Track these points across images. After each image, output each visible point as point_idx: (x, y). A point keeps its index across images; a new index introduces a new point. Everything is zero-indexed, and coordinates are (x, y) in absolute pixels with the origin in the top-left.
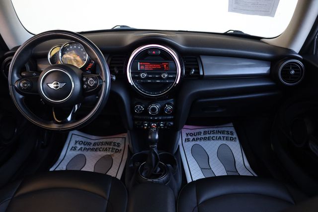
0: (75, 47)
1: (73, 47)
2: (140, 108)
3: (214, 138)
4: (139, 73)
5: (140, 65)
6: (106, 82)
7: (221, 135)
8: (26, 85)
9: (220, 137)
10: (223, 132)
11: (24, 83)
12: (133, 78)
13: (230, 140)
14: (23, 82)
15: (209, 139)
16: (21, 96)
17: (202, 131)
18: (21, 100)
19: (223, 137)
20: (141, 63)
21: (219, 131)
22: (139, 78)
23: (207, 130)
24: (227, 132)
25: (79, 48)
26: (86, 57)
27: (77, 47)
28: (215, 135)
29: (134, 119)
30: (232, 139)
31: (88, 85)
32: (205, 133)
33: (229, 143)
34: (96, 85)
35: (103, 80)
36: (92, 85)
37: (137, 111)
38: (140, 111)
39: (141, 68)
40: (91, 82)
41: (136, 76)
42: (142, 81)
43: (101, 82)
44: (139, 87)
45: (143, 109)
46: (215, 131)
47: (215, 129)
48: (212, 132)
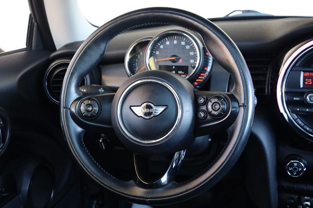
0: (175, 42)
1: (172, 43)
4: (302, 94)
8: (90, 109)
11: (89, 105)
12: (290, 103)
14: (86, 102)
16: (79, 129)
18: (79, 136)
25: (183, 43)
26: (195, 60)
27: (179, 43)
31: (207, 112)
35: (240, 103)
36: (216, 113)
37: (291, 172)
38: (298, 173)
39: (306, 83)
40: (216, 106)
41: (295, 99)
42: (307, 110)
43: (236, 108)
44: (300, 122)
45: (305, 170)
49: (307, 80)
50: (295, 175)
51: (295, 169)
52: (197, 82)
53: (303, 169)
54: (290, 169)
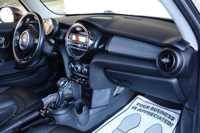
3: (156, 116)
7: (163, 116)
9: (161, 117)
10: (166, 114)
13: (168, 124)
15: (151, 114)
17: (151, 106)
19: (164, 118)
21: (163, 112)
23: (155, 107)
24: (169, 116)
28: (158, 114)
30: (169, 123)
32: (152, 109)
33: (165, 126)
46: (160, 110)
47: (161, 109)
48: (157, 111)
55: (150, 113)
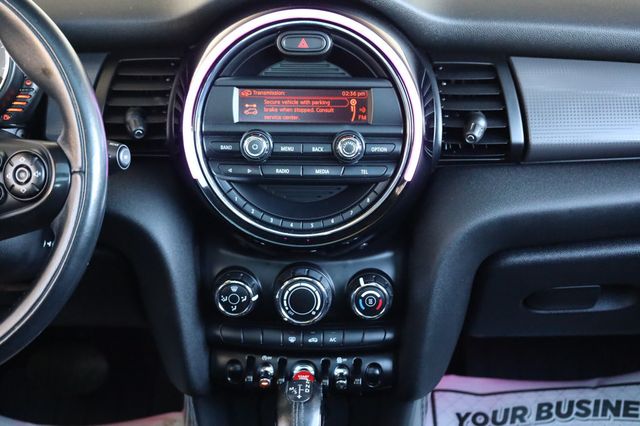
2: (243, 291)
4: (236, 137)
5: (242, 100)
6: (87, 173)
10: (627, 409)
12: (211, 158)
17: (531, 401)
20: (247, 93)
21: (607, 403)
22: (237, 157)
23: (551, 397)
29: (213, 346)
31: (6, 188)
32: (545, 411)
34: (42, 186)
35: (72, 164)
36: (23, 189)
37: (227, 305)
38: (241, 306)
39: (246, 112)
40: (22, 175)
41: (222, 147)
42: (249, 171)
43: (64, 175)
44: (236, 198)
45: (255, 298)
46: (588, 402)
47: (591, 395)
48: (575, 409)
49: (247, 106)
50: (234, 312)
51: (234, 299)
52: (10, 114)
53: (249, 298)
54: (224, 300)
55: (519, 412)
